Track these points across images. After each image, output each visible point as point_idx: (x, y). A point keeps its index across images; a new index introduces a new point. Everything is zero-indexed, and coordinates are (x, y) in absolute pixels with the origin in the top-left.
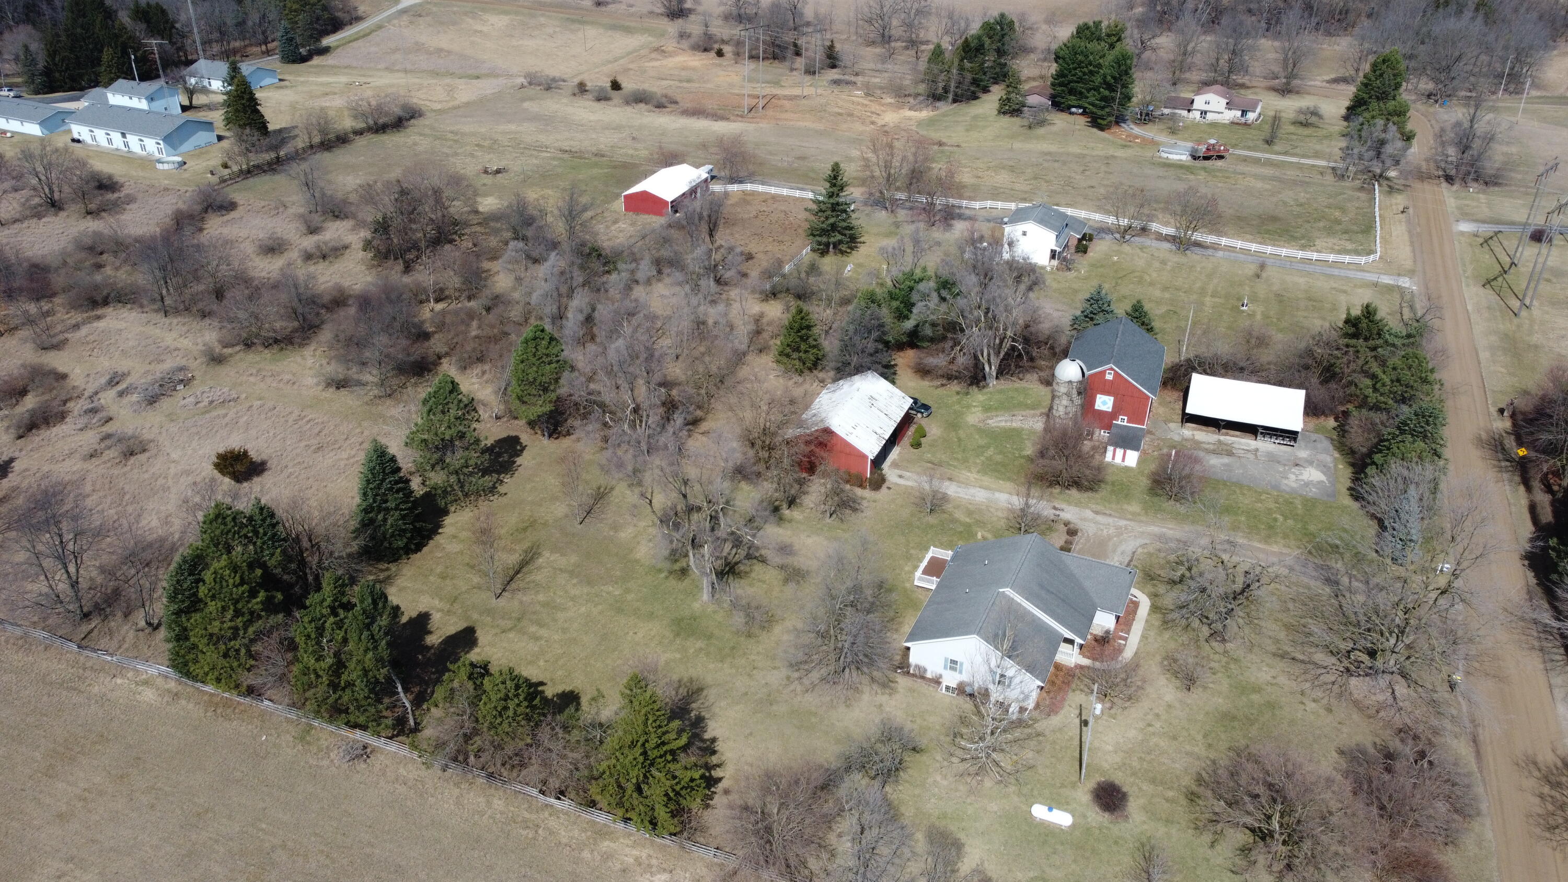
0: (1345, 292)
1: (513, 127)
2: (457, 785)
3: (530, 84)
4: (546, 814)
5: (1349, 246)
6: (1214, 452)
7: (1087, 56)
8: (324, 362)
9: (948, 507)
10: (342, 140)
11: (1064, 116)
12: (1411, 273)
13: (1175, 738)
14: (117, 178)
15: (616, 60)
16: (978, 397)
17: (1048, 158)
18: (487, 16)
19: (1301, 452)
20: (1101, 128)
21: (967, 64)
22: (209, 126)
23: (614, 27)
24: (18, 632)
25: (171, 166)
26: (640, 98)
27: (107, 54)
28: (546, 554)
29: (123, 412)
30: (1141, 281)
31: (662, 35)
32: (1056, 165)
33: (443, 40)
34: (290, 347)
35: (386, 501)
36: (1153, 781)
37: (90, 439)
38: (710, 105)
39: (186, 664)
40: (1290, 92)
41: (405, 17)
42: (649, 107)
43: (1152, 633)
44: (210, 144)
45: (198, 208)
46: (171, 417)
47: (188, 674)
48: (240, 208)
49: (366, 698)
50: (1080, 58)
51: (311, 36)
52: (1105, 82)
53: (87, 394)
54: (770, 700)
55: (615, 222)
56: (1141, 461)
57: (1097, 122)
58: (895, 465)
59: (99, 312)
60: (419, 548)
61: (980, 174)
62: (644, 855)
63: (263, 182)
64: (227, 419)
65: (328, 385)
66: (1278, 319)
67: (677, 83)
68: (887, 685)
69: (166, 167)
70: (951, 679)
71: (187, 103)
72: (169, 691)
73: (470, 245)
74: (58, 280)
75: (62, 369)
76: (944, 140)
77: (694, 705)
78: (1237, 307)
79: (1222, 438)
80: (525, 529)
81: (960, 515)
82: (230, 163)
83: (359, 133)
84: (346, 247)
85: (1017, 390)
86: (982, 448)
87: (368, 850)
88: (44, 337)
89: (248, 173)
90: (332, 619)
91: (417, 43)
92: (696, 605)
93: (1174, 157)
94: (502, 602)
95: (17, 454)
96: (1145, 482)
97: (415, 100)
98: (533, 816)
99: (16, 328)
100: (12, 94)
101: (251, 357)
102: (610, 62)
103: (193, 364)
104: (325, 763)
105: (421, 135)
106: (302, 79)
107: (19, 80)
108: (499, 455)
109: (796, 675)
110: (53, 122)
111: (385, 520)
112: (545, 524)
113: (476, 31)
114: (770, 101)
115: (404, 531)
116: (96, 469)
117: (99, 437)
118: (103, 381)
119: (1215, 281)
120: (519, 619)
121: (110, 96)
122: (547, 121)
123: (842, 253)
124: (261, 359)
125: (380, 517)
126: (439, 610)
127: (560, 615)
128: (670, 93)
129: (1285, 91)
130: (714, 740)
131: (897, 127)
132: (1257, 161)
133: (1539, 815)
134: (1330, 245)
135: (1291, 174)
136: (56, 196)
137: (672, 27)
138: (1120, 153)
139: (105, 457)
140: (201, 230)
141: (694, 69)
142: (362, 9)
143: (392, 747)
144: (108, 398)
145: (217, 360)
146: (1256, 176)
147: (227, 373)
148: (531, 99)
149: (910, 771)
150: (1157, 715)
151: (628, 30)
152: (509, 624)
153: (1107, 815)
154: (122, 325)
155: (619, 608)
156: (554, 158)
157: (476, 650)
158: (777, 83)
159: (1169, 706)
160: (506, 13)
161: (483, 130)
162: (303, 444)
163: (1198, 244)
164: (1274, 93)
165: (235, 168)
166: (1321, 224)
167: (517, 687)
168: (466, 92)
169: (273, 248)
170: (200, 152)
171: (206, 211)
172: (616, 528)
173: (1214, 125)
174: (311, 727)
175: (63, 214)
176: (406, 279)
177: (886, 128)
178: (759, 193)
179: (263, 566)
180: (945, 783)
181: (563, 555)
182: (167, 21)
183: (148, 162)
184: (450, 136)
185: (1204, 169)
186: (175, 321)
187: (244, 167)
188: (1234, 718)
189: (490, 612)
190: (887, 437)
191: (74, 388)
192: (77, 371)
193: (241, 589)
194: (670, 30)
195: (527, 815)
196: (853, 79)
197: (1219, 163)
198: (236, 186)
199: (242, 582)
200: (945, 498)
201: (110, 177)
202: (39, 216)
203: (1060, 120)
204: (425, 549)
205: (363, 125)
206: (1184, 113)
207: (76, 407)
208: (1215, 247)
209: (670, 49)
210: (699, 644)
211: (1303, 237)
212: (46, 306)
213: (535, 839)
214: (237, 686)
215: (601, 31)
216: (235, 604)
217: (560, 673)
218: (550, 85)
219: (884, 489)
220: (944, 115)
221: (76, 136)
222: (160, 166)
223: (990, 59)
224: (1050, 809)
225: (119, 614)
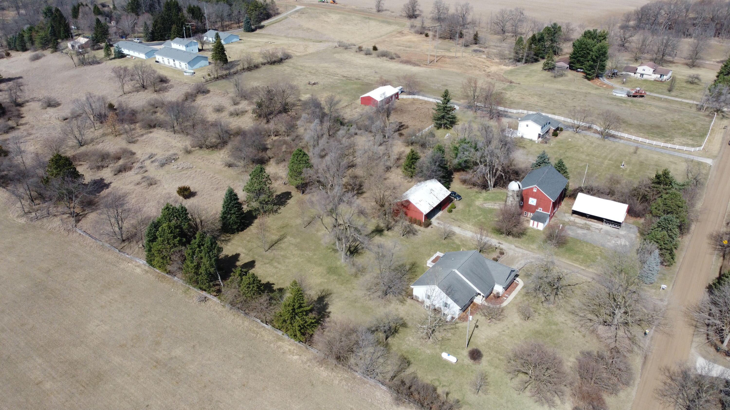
0: (675, 163)
1: (326, 65)
2: (234, 315)
3: (339, 46)
4: (262, 329)
5: (690, 142)
6: (581, 228)
7: (586, 46)
8: (227, 156)
9: (454, 237)
10: (257, 67)
11: (574, 73)
12: (714, 157)
13: (512, 337)
14: (168, 78)
15: (381, 36)
16: (484, 194)
17: (559, 92)
18: (330, 15)
19: (622, 232)
20: (589, 79)
21: (533, 46)
22: (206, 58)
23: (383, 22)
24: (101, 244)
25: (189, 74)
26: (384, 55)
27: (174, 27)
28: (288, 237)
29: (151, 169)
30: (578, 151)
31: (404, 26)
32: (561, 95)
33: (311, 24)
34: (216, 150)
35: (231, 211)
36: (496, 352)
37: (138, 178)
38: (414, 59)
39: (151, 261)
40: (694, 66)
41: (297, 14)
42: (388, 59)
43: (519, 297)
44: (205, 66)
45: (195, 92)
46: (168, 172)
47: (151, 265)
48: (211, 93)
49: (206, 279)
50: (583, 46)
51: (257, 21)
52: (592, 58)
53: (141, 161)
54: (355, 301)
55: (355, 108)
56: (545, 228)
57: (588, 77)
58: (438, 218)
59: (151, 130)
60: (242, 230)
61: (524, 97)
62: (292, 349)
63: (222, 83)
64: (187, 175)
65: (226, 165)
66: (637, 173)
67: (404, 48)
68: (402, 302)
69: (187, 74)
70: (428, 303)
71: (201, 48)
72: (145, 270)
73: (295, 114)
74: (139, 117)
75: (134, 151)
76: (513, 80)
77: (326, 299)
78: (619, 166)
79: (587, 222)
80: (283, 227)
81: (457, 242)
82: (211, 74)
83: (264, 64)
84: (246, 111)
85: (501, 193)
86: (478, 215)
87: (198, 332)
88: (130, 138)
89: (217, 78)
90: (198, 249)
91: (299, 25)
92: (339, 263)
93: (619, 95)
94: (267, 253)
95: (113, 181)
96: (543, 236)
97: (290, 51)
98: (257, 330)
99: (121, 134)
100: (138, 41)
101: (201, 152)
102: (378, 37)
103: (180, 153)
104: (191, 301)
105: (288, 66)
106: (249, 39)
107: (142, 35)
108: (282, 198)
109: (369, 293)
110: (149, 54)
111: (231, 217)
112: (291, 226)
113: (325, 21)
114: (440, 59)
115: (237, 222)
116: (138, 189)
117: (141, 177)
118: (147, 156)
119: (613, 154)
120: (272, 260)
121: (172, 44)
122: (341, 63)
123: (447, 128)
124: (205, 153)
125: (229, 216)
126: (244, 253)
127: (287, 261)
128: (398, 53)
129: (692, 65)
130: (330, 313)
131: (495, 73)
132: (660, 99)
133: (660, 390)
134: (681, 141)
135: (675, 106)
136: (145, 84)
137: (408, 22)
138: (593, 92)
139: (142, 185)
140: (194, 100)
141: (413, 42)
142: (280, 10)
143: (215, 299)
144: (148, 163)
145: (188, 152)
146: (656, 107)
147: (191, 157)
148: (338, 53)
149: (400, 334)
150: (508, 328)
151: (389, 23)
152: (267, 261)
153: (472, 361)
154: (158, 136)
155: (309, 261)
156: (339, 80)
157: (254, 269)
158: (449, 50)
159: (515, 325)
160: (339, 13)
161: (314, 65)
162: (211, 187)
163: (613, 136)
164: (687, 66)
165: (212, 77)
166: (681, 131)
167: (254, 280)
168: (313, 48)
169: (219, 110)
170: (201, 68)
171: (198, 93)
172: (318, 231)
173: (646, 81)
174: (189, 288)
175: (146, 91)
176: (266, 126)
177: (490, 74)
178: (420, 100)
179: (181, 228)
180: (412, 340)
181: (295, 238)
182: (201, 13)
183: (181, 72)
184: (300, 67)
185: (632, 101)
186: (177, 136)
187: (216, 76)
188: (541, 334)
189: (262, 256)
190: (434, 206)
191: (137, 158)
192: (139, 152)
193: (170, 235)
194: (407, 23)
195: (255, 329)
196: (484, 50)
197: (641, 99)
198: (211, 84)
199: (171, 232)
200: (454, 234)
201: (166, 77)
202: (138, 91)
203: (571, 74)
204: (245, 231)
205: (266, 61)
206: (632, 74)
207: (136, 165)
208: (620, 138)
209: (406, 32)
210: (336, 277)
211: (669, 136)
212: (133, 126)
213: (256, 337)
214: (166, 270)
215: (378, 23)
216: (168, 240)
217: (281, 281)
218: (346, 48)
219: (429, 228)
220: (518, 69)
221: (157, 60)
222: (185, 74)
223: (548, 44)
224: (449, 355)
225: (135, 242)
